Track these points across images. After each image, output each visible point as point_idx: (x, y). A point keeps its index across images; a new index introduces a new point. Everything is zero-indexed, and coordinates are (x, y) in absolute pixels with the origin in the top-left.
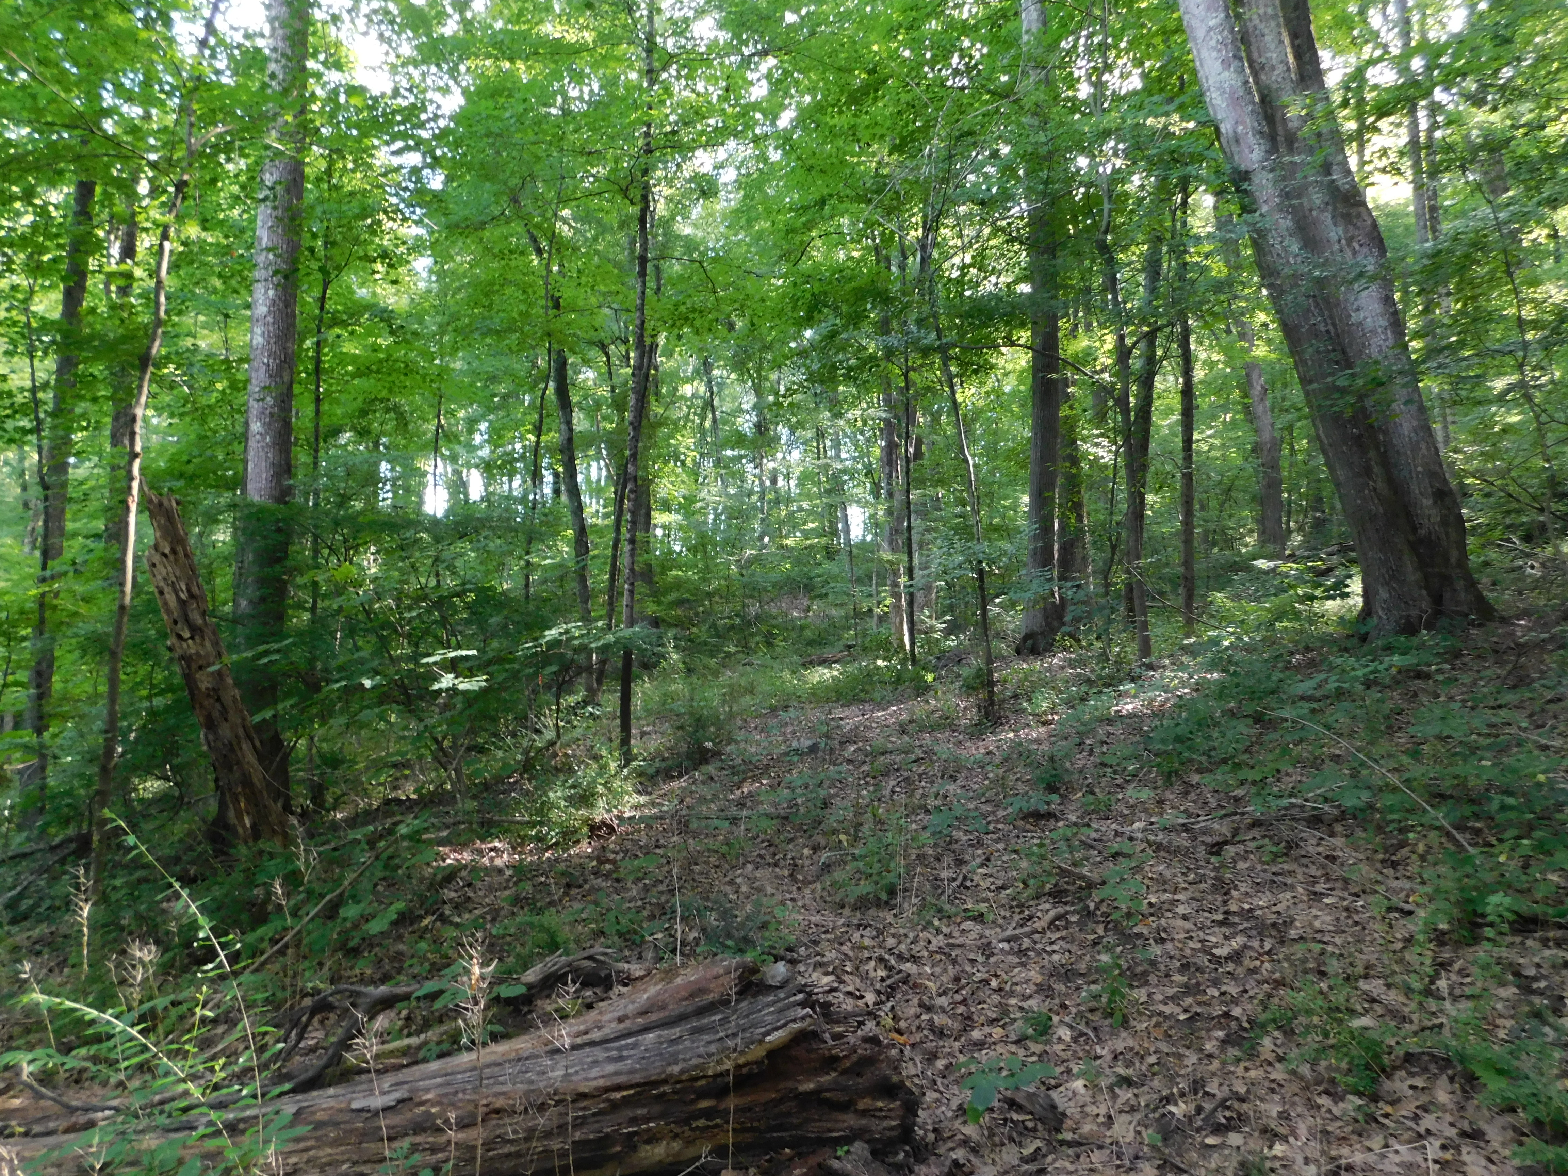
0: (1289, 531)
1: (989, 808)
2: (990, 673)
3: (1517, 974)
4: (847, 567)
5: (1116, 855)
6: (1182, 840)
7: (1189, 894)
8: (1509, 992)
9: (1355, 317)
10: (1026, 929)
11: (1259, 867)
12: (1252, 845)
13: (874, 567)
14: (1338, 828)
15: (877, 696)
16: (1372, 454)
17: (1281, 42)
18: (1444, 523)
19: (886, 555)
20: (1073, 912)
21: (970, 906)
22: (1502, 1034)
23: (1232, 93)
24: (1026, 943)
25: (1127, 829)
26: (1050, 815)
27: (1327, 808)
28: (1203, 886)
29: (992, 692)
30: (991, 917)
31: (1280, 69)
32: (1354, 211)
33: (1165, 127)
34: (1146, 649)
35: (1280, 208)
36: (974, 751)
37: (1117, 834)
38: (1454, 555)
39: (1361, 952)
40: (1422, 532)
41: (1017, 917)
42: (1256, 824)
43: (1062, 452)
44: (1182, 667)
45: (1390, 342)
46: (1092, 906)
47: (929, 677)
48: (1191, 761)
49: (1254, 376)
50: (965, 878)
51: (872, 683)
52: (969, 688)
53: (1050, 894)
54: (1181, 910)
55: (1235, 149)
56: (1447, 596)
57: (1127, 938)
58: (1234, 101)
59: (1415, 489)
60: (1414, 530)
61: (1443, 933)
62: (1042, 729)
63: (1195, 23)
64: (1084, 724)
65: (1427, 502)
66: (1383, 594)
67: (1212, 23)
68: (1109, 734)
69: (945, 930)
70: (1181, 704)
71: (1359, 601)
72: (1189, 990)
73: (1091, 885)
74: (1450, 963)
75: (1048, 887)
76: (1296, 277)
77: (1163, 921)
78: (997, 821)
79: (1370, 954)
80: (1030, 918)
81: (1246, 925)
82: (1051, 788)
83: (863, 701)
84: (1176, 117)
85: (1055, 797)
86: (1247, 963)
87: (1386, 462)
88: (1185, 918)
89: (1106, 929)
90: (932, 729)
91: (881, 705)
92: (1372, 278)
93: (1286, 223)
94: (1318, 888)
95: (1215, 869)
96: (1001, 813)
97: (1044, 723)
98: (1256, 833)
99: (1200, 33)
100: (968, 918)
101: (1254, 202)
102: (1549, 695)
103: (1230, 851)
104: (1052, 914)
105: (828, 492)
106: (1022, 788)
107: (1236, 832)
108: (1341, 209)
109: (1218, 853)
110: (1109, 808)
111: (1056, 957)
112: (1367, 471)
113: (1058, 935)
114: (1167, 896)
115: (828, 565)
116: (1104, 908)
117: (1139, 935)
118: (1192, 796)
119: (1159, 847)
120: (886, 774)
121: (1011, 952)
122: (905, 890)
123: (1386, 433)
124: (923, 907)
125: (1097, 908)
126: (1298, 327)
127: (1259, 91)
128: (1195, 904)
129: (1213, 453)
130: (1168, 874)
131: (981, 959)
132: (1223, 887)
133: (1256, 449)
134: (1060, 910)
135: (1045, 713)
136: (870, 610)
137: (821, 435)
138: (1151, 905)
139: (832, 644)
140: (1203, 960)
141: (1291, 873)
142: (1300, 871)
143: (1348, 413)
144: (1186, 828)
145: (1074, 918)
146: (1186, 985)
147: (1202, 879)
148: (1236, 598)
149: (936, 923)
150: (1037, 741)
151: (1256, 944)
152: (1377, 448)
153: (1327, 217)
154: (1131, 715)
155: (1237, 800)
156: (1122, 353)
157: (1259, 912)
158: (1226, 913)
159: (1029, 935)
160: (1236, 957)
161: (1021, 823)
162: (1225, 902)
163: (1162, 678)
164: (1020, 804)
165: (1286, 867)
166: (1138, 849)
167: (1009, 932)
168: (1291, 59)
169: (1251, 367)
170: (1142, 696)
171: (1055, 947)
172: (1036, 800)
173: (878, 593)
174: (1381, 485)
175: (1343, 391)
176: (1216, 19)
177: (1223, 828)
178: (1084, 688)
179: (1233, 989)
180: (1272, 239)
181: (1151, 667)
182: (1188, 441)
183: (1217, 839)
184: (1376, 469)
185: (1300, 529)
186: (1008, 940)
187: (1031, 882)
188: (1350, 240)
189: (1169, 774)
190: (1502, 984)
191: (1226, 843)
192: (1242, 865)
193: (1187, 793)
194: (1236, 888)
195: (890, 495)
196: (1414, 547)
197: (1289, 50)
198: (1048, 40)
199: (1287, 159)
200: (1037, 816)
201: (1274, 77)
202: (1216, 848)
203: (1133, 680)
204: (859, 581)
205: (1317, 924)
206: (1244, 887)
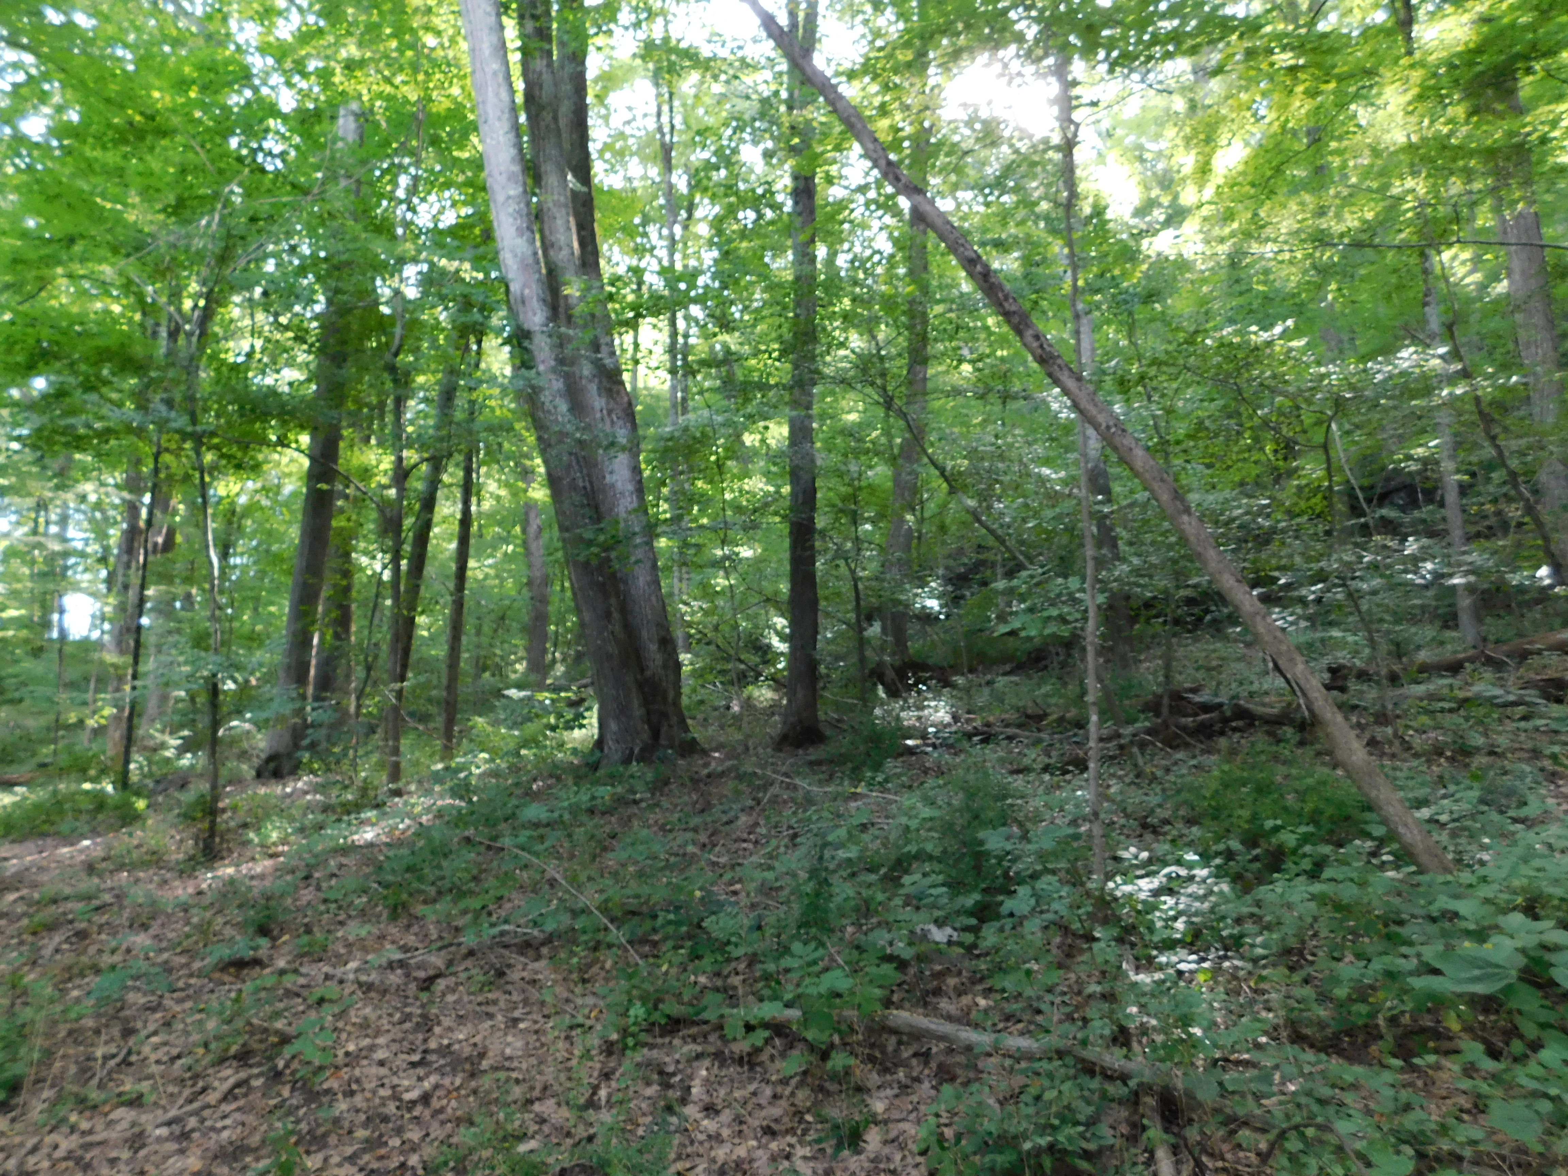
0: (554, 661)
1: (183, 960)
2: (216, 799)
3: (661, 1073)
4: (55, 667)
5: (321, 1001)
6: (395, 978)
7: (390, 1036)
8: (652, 1090)
9: (609, 479)
10: (196, 1105)
11: (466, 998)
12: (463, 976)
13: (93, 670)
14: (545, 951)
15: (65, 828)
16: (613, 601)
17: (569, 229)
18: (665, 667)
19: (111, 657)
20: (258, 1076)
21: (127, 1087)
22: (640, 1132)
23: (523, 260)
24: (192, 1122)
25: (339, 972)
26: (257, 962)
27: (536, 932)
28: (408, 1025)
29: (213, 823)
30: (153, 1098)
31: (565, 253)
32: (615, 388)
33: (457, 271)
34: (395, 773)
35: (554, 370)
36: (183, 890)
37: (327, 977)
38: (671, 694)
39: (540, 1073)
40: (648, 673)
41: (187, 1092)
42: (471, 953)
43: (332, 563)
44: (428, 792)
45: (635, 505)
46: (281, 1064)
47: (141, 804)
48: (420, 892)
49: (532, 515)
50: (129, 1053)
51: (61, 812)
52: (187, 817)
53: (235, 1057)
54: (380, 1055)
55: (521, 309)
56: (664, 729)
57: (312, 1096)
58: (524, 266)
59: (645, 634)
60: (642, 670)
61: (612, 1044)
62: (268, 863)
63: (497, 188)
64: (316, 856)
65: (653, 647)
66: (613, 726)
67: (512, 193)
68: (341, 866)
69: (85, 1125)
70: (422, 831)
71: (596, 731)
72: (371, 1145)
73: (285, 1040)
74: (613, 1072)
75: (234, 1049)
76: (563, 434)
77: (357, 1072)
78: (191, 975)
79: (549, 1073)
80: (204, 1090)
81: (442, 1062)
82: (263, 931)
83: (44, 835)
84: (467, 266)
85: (264, 942)
86: (435, 1104)
87: (624, 610)
88: (381, 1063)
89: (293, 1090)
90: (132, 867)
91: (70, 839)
92: (623, 449)
93: (558, 384)
94: (517, 1014)
95: (423, 1006)
96: (197, 965)
97: (272, 856)
98: (468, 963)
99: (500, 197)
100: (122, 1104)
101: (533, 359)
102: (725, 819)
103: (441, 984)
104: (231, 1081)
105: (43, 575)
106: (229, 931)
107: (450, 963)
108: (605, 383)
109: (427, 989)
110: (325, 949)
111: (225, 1134)
112: (608, 615)
113: (234, 1106)
114: (367, 1042)
115: (28, 665)
116: (295, 1065)
117: (328, 1091)
118: (415, 929)
119: (367, 988)
120: (51, 927)
121: (172, 1137)
122: (37, 1081)
123: (626, 583)
124: (59, 1100)
125: (287, 1066)
126: (560, 479)
127: (547, 264)
128: (395, 1047)
129: (490, 582)
130: (373, 1016)
131: (125, 1155)
132: (426, 1024)
133: (530, 583)
134: (243, 1075)
135: (275, 844)
136: (81, 722)
137: (42, 506)
138: (347, 1054)
139: (21, 762)
140: (391, 1108)
141: (495, 1002)
142: (503, 998)
143: (594, 562)
144: (402, 964)
145: (257, 1083)
146: (367, 1141)
147: (407, 1017)
148: (496, 723)
149: (73, 1118)
150: (262, 877)
151: (447, 1081)
152: (618, 595)
153: (593, 388)
154: (371, 845)
155: (457, 929)
156: (401, 474)
157: (456, 1047)
158: (425, 1052)
159: (196, 1113)
160: (425, 1099)
161: (217, 975)
162: (425, 1041)
163: (406, 803)
164: (225, 952)
165: (490, 996)
166: (347, 991)
167: (173, 1113)
168: (576, 245)
169: (530, 506)
170: (383, 824)
171: (228, 1122)
172: (242, 947)
173: (95, 701)
174: (618, 628)
175: (590, 543)
176: (515, 190)
177: (437, 960)
178: (321, 817)
179: (414, 1135)
180: (545, 397)
181: (398, 793)
182: (462, 568)
183: (431, 972)
184: (616, 615)
185: (564, 660)
186: (169, 1124)
187: (213, 1046)
188: (610, 412)
189: (395, 908)
190: (648, 1084)
191: (439, 975)
192: (450, 998)
193: (409, 926)
194: (439, 1023)
195: (126, 587)
196: (640, 686)
197: (575, 237)
198: (362, 153)
199: (563, 329)
200: (239, 965)
201: (561, 256)
202: (427, 984)
203: (377, 806)
204: (72, 685)
205: (508, 1051)
206: (447, 1022)
